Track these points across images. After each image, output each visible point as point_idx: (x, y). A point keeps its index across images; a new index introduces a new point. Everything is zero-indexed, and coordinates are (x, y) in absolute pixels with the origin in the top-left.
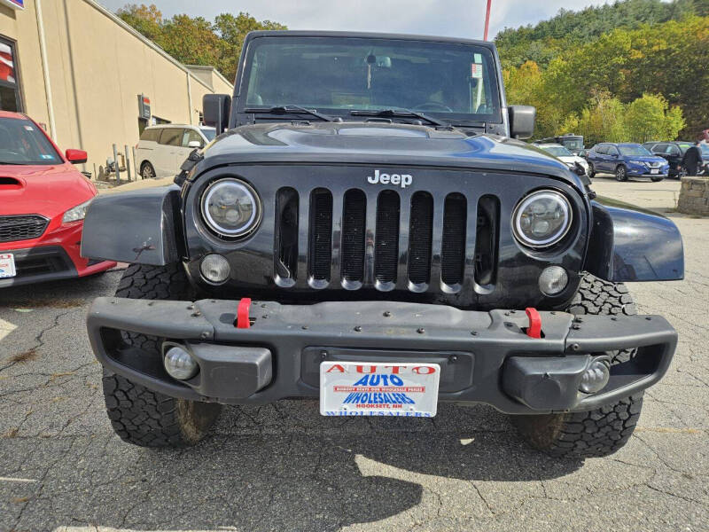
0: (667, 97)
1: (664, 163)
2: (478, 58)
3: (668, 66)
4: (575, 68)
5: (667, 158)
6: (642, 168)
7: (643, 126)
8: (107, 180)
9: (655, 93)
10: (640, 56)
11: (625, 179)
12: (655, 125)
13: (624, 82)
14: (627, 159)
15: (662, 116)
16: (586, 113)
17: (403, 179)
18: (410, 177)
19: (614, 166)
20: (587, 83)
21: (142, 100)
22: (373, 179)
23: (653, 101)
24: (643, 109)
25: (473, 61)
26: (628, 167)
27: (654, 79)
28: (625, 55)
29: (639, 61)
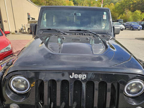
0: (141, 11)
1: (141, 26)
2: (105, 13)
3: (141, 4)
4: (121, 5)
5: (142, 25)
6: (136, 27)
7: (136, 17)
8: (21, 32)
9: (139, 10)
10: (136, 2)
11: (133, 30)
12: (138, 17)
13: (132, 7)
14: (133, 26)
15: (140, 15)
16: (124, 14)
17: (83, 76)
18: (85, 75)
19: (130, 27)
20: (124, 8)
21: (28, 14)
22: (72, 76)
23: (138, 12)
24: (136, 14)
25: (104, 14)
26: (133, 27)
27: (138, 7)
28: (132, 1)
29: (135, 3)
